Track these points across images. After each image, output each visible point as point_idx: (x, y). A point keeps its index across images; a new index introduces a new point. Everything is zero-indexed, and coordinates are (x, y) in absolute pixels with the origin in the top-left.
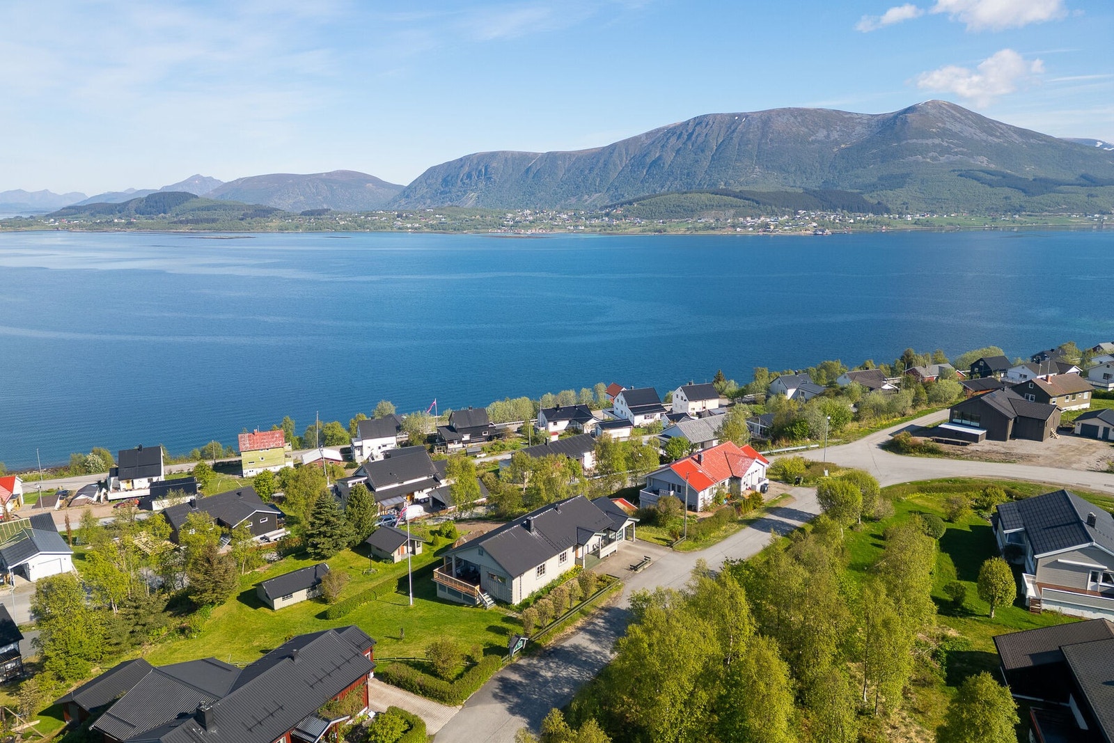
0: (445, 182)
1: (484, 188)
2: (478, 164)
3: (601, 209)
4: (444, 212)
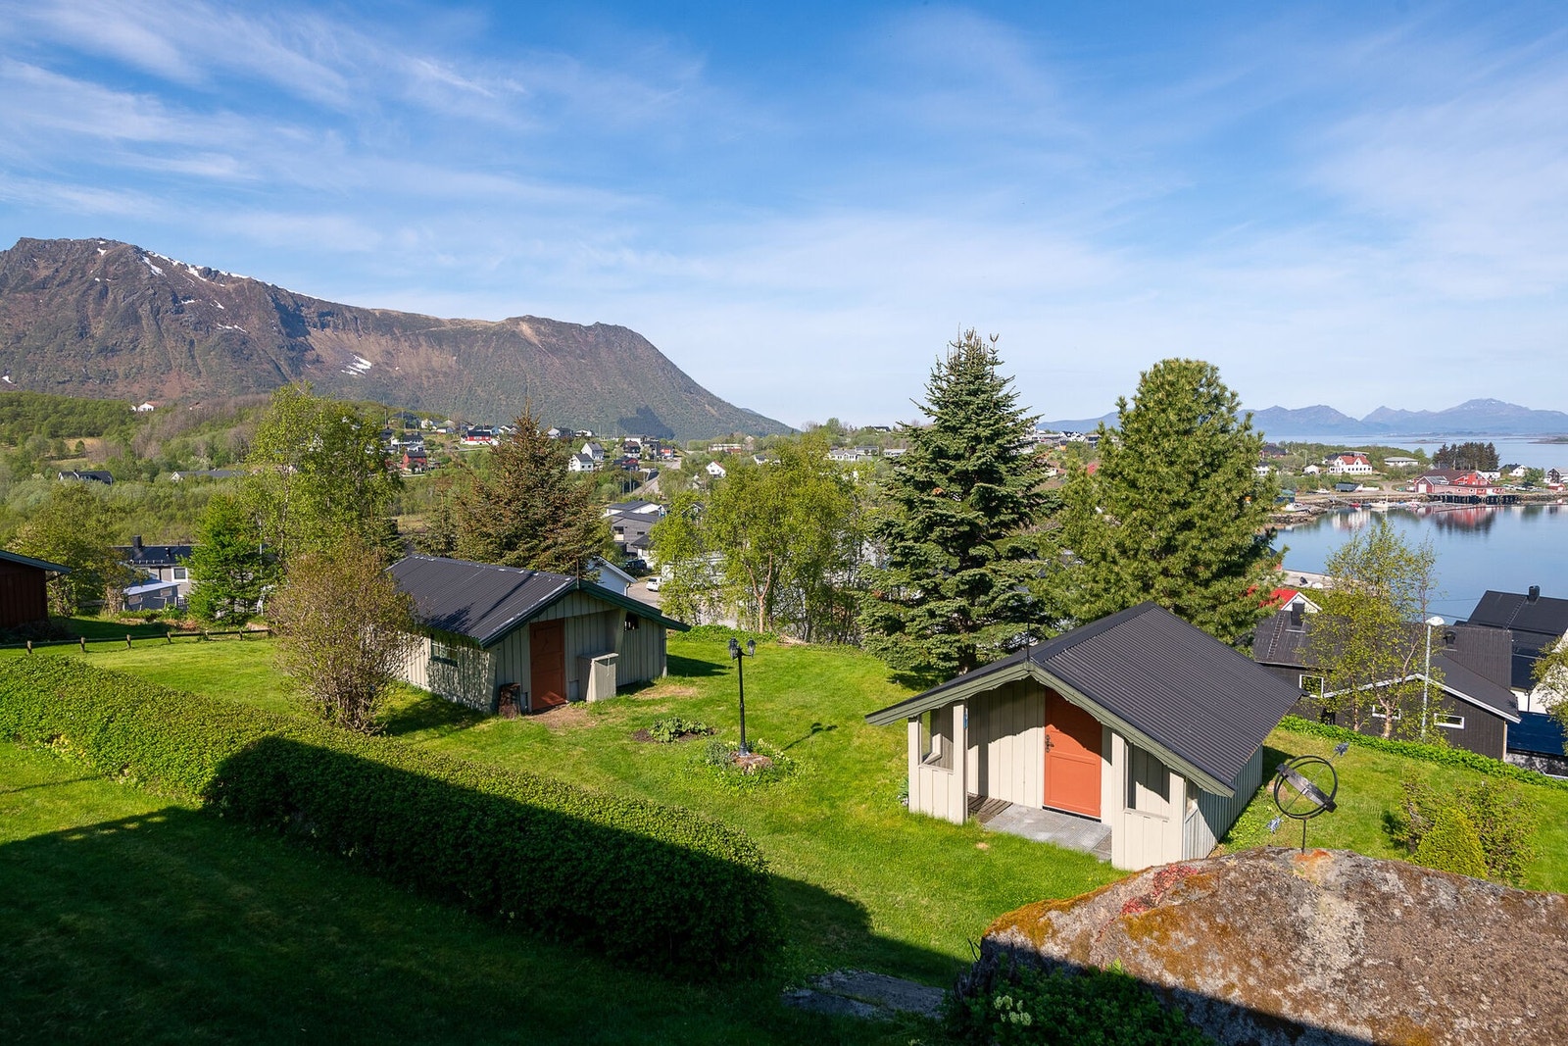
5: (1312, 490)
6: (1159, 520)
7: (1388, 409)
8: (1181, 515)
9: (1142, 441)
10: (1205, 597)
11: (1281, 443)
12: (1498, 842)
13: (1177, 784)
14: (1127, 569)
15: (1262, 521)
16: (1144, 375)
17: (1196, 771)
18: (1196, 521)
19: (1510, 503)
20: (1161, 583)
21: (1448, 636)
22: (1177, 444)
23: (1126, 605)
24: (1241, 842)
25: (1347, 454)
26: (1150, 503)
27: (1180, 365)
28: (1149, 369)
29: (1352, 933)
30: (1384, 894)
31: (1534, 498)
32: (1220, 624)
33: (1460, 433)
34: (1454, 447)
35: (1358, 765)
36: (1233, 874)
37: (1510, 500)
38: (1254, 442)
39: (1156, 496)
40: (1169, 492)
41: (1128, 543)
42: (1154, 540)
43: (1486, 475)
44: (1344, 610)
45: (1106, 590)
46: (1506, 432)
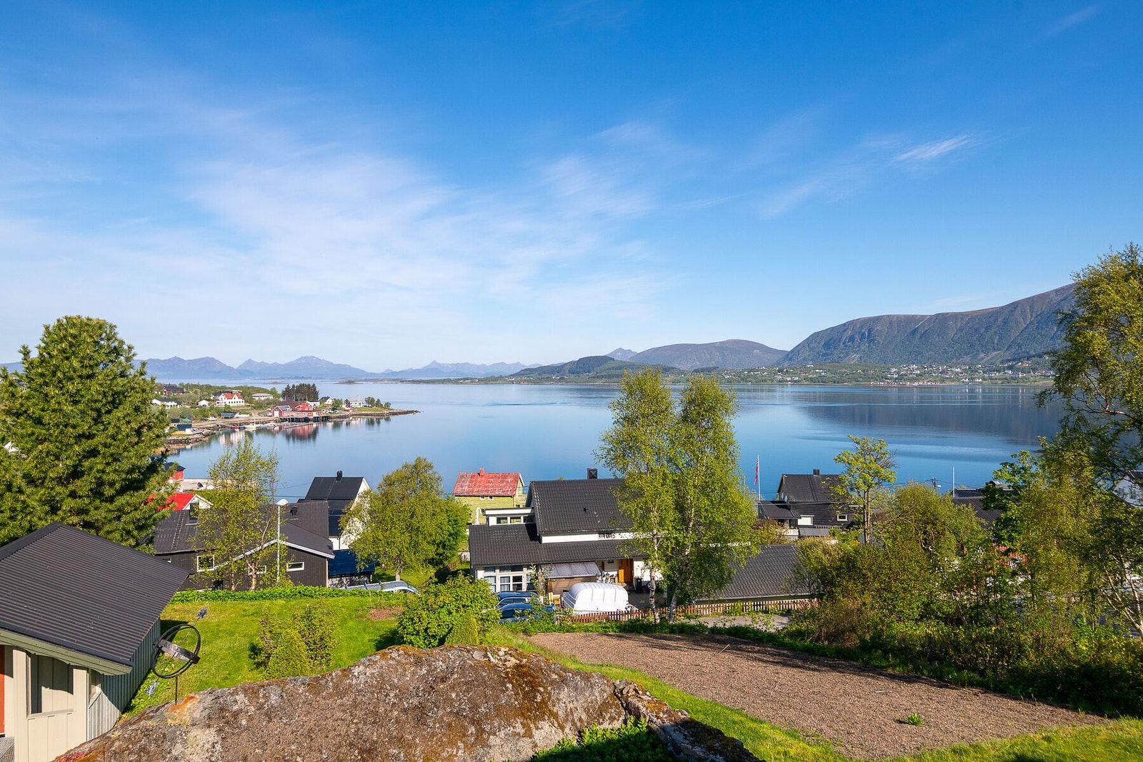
0: (827, 345)
1: (867, 349)
2: (862, 327)
3: (1002, 362)
4: (824, 367)
5: (204, 418)
6: (65, 451)
7: (254, 361)
8: (87, 445)
9: (46, 384)
10: (110, 511)
11: (180, 384)
12: (317, 642)
13: (80, 678)
14: (34, 498)
15: (156, 445)
16: (47, 328)
17: (96, 660)
18: (100, 448)
19: (326, 421)
20: (69, 504)
21: (292, 510)
22: (80, 386)
23: (33, 529)
24: (143, 706)
25: (228, 392)
26: (56, 436)
27: (81, 322)
28: (52, 323)
29: (212, 752)
30: (235, 712)
31: (338, 417)
32: (124, 529)
33: (297, 378)
34: (294, 386)
35: (233, 615)
36: (117, 744)
37: (326, 419)
38: (148, 384)
39: (62, 430)
40: (74, 427)
41: (35, 473)
42: (61, 468)
43: (312, 404)
44: (221, 504)
45: (12, 518)
46: (321, 377)
